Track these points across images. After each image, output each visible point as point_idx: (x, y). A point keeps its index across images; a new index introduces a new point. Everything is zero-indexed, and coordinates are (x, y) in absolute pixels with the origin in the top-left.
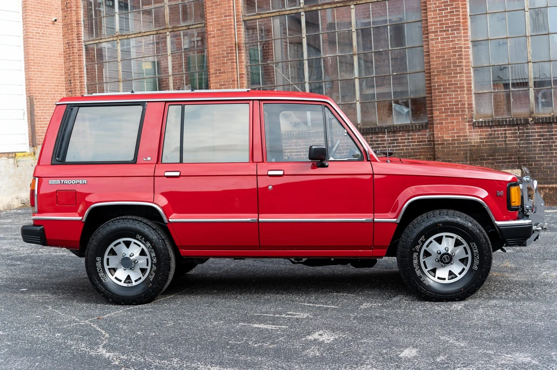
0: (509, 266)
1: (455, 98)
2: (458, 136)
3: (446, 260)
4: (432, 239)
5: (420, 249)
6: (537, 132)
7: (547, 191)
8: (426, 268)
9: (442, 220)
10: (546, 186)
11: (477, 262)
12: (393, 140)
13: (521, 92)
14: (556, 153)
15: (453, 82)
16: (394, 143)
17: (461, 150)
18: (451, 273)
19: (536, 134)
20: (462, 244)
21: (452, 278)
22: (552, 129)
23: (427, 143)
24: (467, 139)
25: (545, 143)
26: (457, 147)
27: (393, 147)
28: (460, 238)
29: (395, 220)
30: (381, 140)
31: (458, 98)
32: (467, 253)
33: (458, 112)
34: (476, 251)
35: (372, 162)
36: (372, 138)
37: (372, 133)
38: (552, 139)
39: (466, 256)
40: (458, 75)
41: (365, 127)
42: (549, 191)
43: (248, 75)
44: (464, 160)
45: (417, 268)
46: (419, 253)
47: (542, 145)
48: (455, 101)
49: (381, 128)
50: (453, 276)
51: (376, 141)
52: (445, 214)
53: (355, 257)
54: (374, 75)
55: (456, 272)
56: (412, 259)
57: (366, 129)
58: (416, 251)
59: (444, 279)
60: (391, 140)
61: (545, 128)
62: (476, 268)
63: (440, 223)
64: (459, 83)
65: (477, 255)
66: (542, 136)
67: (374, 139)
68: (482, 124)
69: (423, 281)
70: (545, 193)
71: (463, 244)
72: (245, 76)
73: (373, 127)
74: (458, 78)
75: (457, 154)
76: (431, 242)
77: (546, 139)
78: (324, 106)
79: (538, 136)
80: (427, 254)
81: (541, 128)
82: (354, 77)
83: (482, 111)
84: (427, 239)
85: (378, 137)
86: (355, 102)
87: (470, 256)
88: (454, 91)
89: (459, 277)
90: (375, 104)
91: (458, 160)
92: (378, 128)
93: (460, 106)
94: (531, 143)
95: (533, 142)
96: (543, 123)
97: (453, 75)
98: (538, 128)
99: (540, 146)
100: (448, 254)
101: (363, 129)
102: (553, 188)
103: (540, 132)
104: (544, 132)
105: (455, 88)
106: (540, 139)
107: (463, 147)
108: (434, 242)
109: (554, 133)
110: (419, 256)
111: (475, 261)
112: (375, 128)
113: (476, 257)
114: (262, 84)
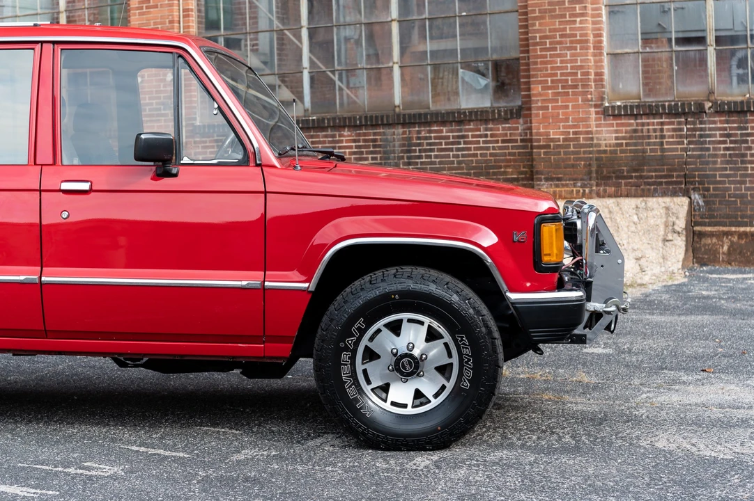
0: (586, 379)
1: (571, 61)
2: (575, 133)
3: (408, 367)
4: (380, 324)
6: (720, 129)
7: (735, 239)
8: (369, 382)
9: (400, 287)
10: (733, 229)
11: (469, 373)
12: (459, 137)
13: (692, 53)
14: (753, 169)
15: (568, 32)
16: (459, 143)
17: (581, 159)
18: (418, 394)
19: (718, 133)
20: (440, 337)
21: (422, 404)
22: (746, 123)
23: (519, 144)
24: (592, 139)
25: (733, 149)
26: (573, 153)
27: (458, 150)
28: (435, 325)
29: (306, 285)
30: (436, 138)
31: (576, 61)
32: (450, 355)
33: (576, 87)
34: (467, 351)
35: (264, 168)
36: (419, 132)
37: (420, 124)
38: (747, 142)
39: (449, 361)
40: (578, 19)
41: (408, 112)
42: (739, 238)
43: (199, 11)
44: (585, 177)
46: (354, 352)
47: (728, 152)
48: (572, 68)
49: (437, 114)
50: (423, 400)
51: (426, 138)
52: (406, 275)
53: (233, 357)
54: (426, 15)
55: (429, 391)
56: (338, 364)
57: (410, 115)
58: (346, 349)
59: (405, 406)
60: (453, 137)
61: (734, 122)
62: (466, 384)
63: (394, 293)
64: (578, 33)
65: (469, 360)
66: (729, 135)
67: (423, 134)
68: (620, 111)
69: (361, 408)
70: (732, 242)
71: (442, 337)
72: (194, 14)
73: (422, 111)
74: (578, 25)
75: (573, 166)
76: (379, 331)
77: (735, 142)
78: (176, 56)
79: (721, 135)
80: (371, 355)
81: (727, 122)
82: (389, 19)
83: (621, 86)
84: (369, 325)
85: (430, 132)
86: (391, 64)
87: (455, 360)
88: (569, 48)
89: (435, 403)
90: (426, 70)
91: (575, 176)
92: (432, 114)
93: (579, 77)
94: (708, 149)
95: (711, 146)
96: (730, 113)
97: (568, 19)
98: (721, 122)
99: (724, 155)
100: (411, 356)
101: (404, 115)
102: (745, 234)
103: (725, 129)
104: (731, 128)
105: (571, 42)
106: (725, 142)
107: (584, 152)
108: (386, 332)
109: (749, 131)
110: (353, 358)
111: (465, 372)
112: (426, 115)
113: (467, 363)
114: (225, 29)
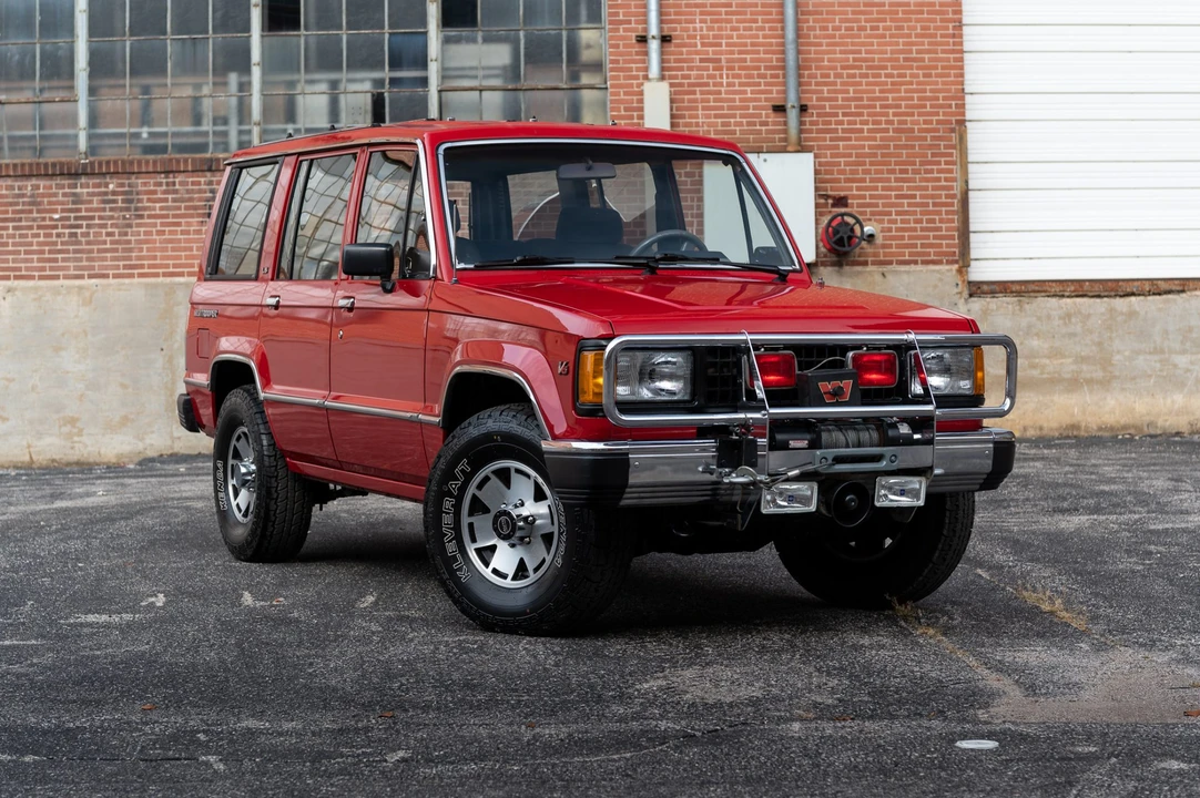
5: (463, 489)
45: (450, 534)
